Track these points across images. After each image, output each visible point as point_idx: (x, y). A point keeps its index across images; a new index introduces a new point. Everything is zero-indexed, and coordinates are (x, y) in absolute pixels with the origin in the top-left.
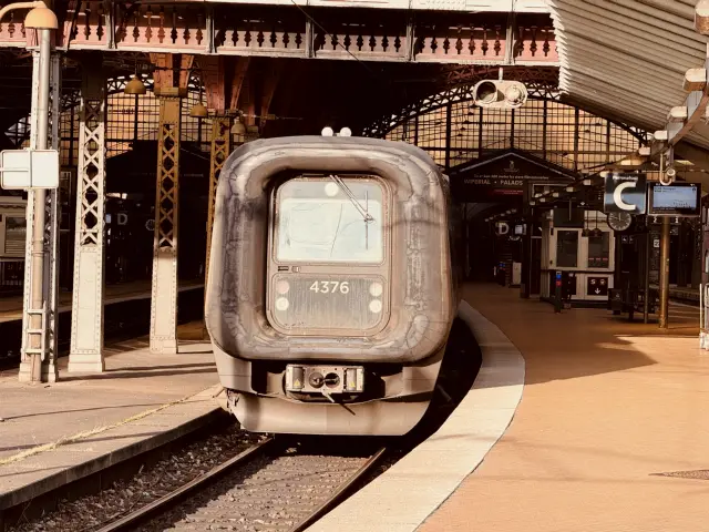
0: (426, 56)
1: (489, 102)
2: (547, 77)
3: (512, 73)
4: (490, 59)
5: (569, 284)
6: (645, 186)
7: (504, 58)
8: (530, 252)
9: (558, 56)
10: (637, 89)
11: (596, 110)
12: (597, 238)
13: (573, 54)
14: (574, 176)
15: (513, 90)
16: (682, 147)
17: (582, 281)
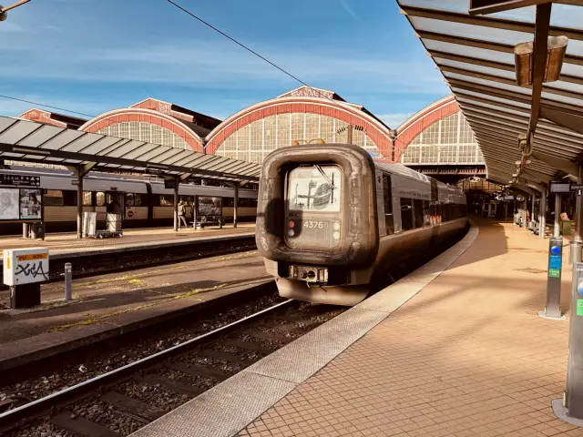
0: (460, 173)
1: (472, 181)
2: (484, 176)
3: (476, 176)
4: (472, 173)
5: (487, 213)
6: (503, 196)
7: (475, 173)
8: (479, 208)
9: (486, 172)
10: (503, 178)
11: (492, 182)
12: (493, 206)
13: (489, 171)
14: (488, 194)
15: (477, 179)
16: (510, 188)
17: (489, 213)
